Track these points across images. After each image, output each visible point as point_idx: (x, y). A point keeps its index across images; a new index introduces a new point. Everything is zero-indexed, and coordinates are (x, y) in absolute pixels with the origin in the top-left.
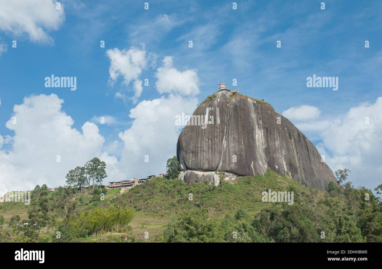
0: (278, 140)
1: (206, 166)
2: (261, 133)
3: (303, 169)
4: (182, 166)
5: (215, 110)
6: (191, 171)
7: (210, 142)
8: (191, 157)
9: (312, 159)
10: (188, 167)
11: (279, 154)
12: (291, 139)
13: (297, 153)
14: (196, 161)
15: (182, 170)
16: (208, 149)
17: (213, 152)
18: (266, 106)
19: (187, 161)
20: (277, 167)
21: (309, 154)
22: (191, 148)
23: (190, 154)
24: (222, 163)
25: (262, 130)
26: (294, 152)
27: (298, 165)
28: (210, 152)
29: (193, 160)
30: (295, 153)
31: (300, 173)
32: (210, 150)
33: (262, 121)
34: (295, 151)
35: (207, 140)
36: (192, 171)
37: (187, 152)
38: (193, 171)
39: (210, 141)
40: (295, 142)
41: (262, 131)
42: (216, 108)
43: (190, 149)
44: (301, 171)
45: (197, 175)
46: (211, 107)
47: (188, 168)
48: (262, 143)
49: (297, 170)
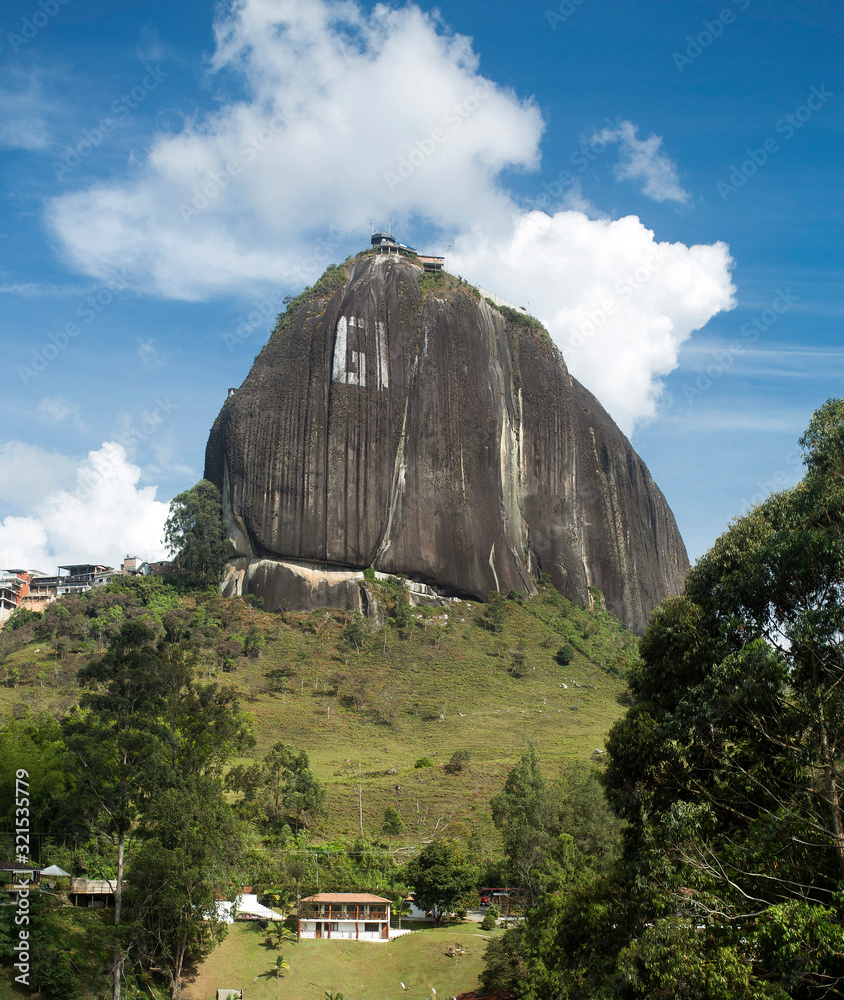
0: (570, 473)
1: (336, 548)
2: (518, 440)
3: (640, 583)
4: (236, 541)
5: (373, 330)
6: (275, 563)
7: (350, 457)
8: (277, 506)
9: (663, 552)
10: (266, 544)
11: (573, 524)
12: (606, 470)
13: (625, 527)
14: (298, 526)
15: (236, 556)
16: (343, 482)
17: (362, 498)
18: (537, 336)
19: (263, 522)
20: (564, 572)
21: (655, 533)
22: (278, 474)
23: (273, 495)
24: (389, 542)
25: (521, 428)
26: (614, 522)
27: (625, 570)
28: (349, 495)
29: (284, 520)
30: (619, 525)
31: (629, 596)
32: (351, 486)
33: (523, 395)
34: (619, 517)
35: (341, 448)
36: (280, 563)
37: (259, 489)
38: (286, 565)
39: (350, 452)
40: (619, 484)
41: (521, 433)
42: (376, 324)
43: (274, 477)
44: (633, 591)
45: (300, 580)
46: (357, 317)
47: (261, 551)
48: (520, 476)
49: (623, 584)
